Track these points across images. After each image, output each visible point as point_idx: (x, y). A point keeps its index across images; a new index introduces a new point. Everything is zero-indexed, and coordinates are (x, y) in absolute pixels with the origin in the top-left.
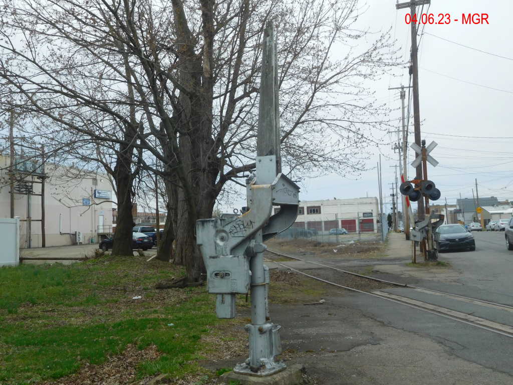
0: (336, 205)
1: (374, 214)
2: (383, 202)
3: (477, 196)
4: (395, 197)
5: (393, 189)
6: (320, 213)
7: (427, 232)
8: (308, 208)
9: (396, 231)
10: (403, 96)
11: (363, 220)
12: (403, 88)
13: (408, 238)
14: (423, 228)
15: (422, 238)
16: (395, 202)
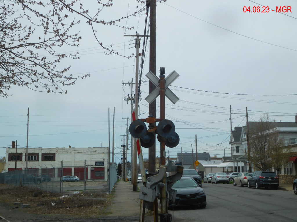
0: (70, 153)
1: (106, 163)
2: (115, 152)
3: (196, 151)
4: (126, 148)
5: (124, 140)
6: (54, 160)
7: (161, 188)
8: (43, 154)
9: (124, 179)
10: (137, 45)
11: (95, 168)
12: (138, 36)
13: (135, 189)
14: (156, 183)
15: (154, 198)
16: (125, 152)
